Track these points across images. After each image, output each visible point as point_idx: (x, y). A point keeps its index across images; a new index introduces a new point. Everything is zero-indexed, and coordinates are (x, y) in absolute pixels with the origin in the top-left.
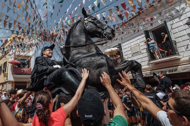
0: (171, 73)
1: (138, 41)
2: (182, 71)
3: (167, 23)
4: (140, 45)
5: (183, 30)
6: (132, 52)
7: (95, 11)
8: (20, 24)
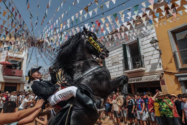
0: (138, 82)
1: (118, 53)
2: (145, 81)
3: (139, 40)
4: (119, 57)
5: (149, 47)
6: (112, 61)
7: (74, 25)
8: (7, 29)
